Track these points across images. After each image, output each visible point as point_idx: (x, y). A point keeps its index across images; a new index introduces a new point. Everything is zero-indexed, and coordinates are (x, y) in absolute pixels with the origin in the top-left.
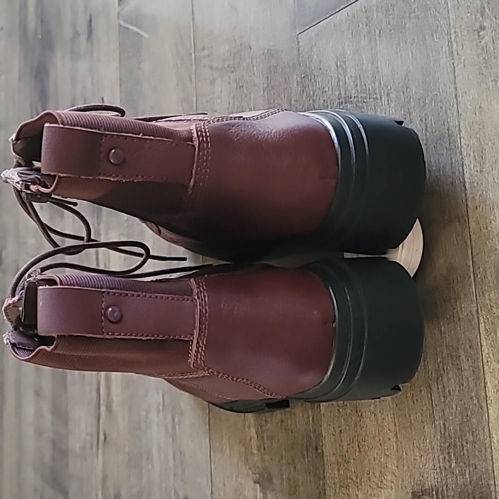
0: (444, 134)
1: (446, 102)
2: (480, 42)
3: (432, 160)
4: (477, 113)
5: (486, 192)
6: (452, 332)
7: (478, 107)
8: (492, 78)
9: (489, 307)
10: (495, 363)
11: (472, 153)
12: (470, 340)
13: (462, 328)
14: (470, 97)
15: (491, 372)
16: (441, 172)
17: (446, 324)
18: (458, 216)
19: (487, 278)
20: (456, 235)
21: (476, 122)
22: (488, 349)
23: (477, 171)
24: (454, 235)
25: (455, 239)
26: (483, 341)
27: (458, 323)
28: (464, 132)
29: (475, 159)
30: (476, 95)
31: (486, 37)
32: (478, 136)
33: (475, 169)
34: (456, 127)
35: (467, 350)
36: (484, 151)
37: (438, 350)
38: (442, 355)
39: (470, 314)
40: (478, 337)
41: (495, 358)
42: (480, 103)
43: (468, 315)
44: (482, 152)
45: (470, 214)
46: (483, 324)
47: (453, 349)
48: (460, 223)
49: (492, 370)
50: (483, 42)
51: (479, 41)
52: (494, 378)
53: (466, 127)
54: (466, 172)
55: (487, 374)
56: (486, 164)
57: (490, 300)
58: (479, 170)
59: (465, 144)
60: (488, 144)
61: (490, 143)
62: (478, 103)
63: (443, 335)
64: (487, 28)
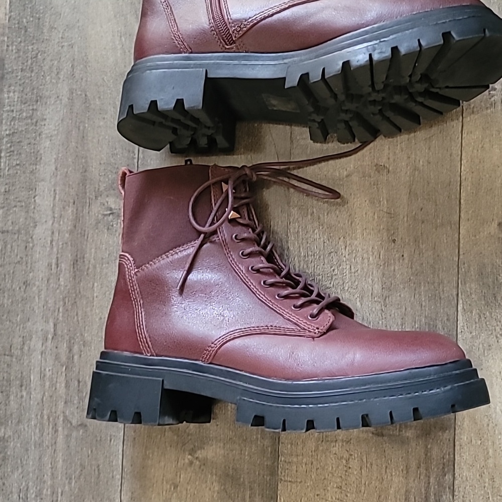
0: (446, 157)
1: (452, 134)
2: (490, 99)
3: (431, 174)
4: (479, 151)
5: (479, 210)
6: (433, 307)
7: (480, 146)
8: (497, 129)
9: (469, 293)
10: (468, 334)
11: (470, 178)
12: (448, 315)
13: (442, 305)
14: (474, 136)
15: (463, 340)
16: (439, 186)
17: (428, 301)
18: (451, 222)
19: (471, 272)
20: (446, 235)
21: (477, 157)
22: (464, 323)
23: (473, 193)
24: (445, 235)
25: (445, 239)
26: (460, 317)
27: (439, 301)
28: (465, 161)
29: (473, 184)
30: (480, 136)
31: (496, 97)
32: (478, 167)
33: (471, 191)
34: (458, 155)
35: (444, 322)
36: (481, 180)
37: (417, 318)
38: (420, 323)
39: (451, 296)
40: (456, 313)
41: (468, 330)
42: (483, 143)
43: (449, 296)
44: (479, 180)
45: (462, 222)
46: (461, 305)
47: (431, 319)
48: (451, 228)
49: (464, 338)
50: (493, 99)
51: (489, 97)
52: (466, 344)
53: (467, 158)
54: (463, 191)
55: (459, 340)
56: (482, 190)
57: (471, 289)
58: (474, 192)
59: (465, 171)
60: (485, 176)
61: (487, 176)
62: (481, 143)
63: (423, 308)
64: (497, 90)
